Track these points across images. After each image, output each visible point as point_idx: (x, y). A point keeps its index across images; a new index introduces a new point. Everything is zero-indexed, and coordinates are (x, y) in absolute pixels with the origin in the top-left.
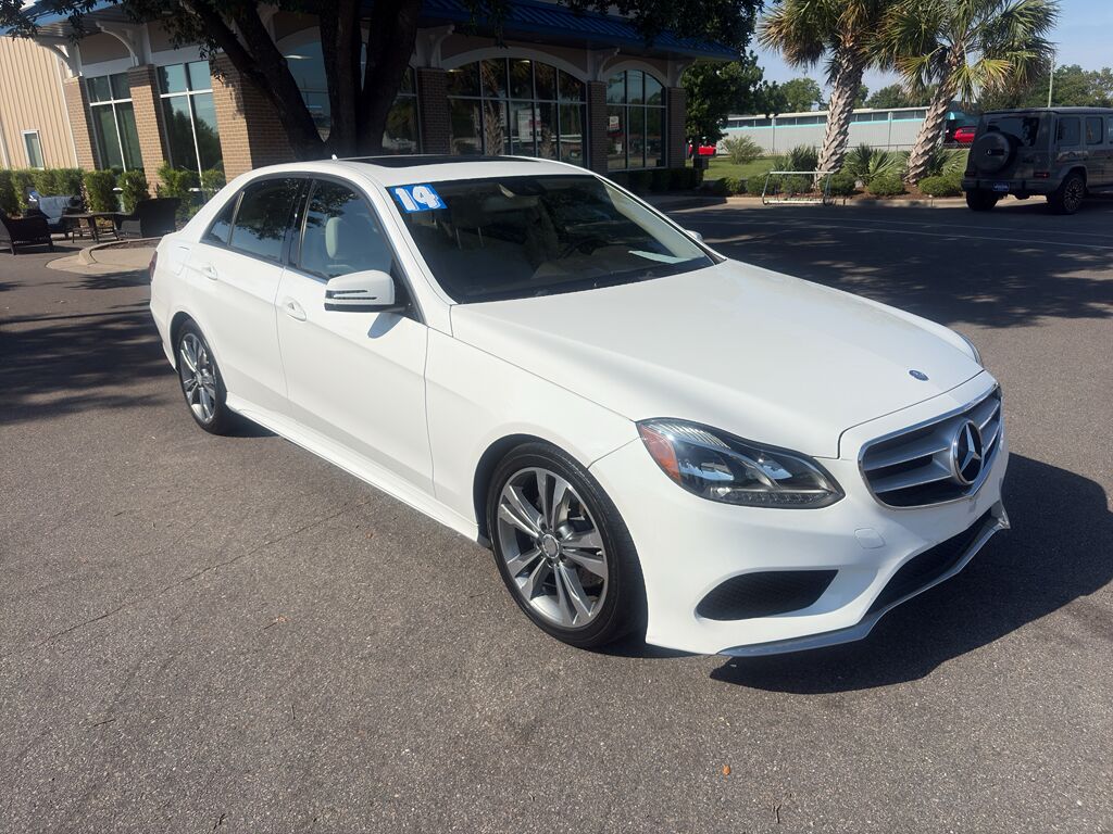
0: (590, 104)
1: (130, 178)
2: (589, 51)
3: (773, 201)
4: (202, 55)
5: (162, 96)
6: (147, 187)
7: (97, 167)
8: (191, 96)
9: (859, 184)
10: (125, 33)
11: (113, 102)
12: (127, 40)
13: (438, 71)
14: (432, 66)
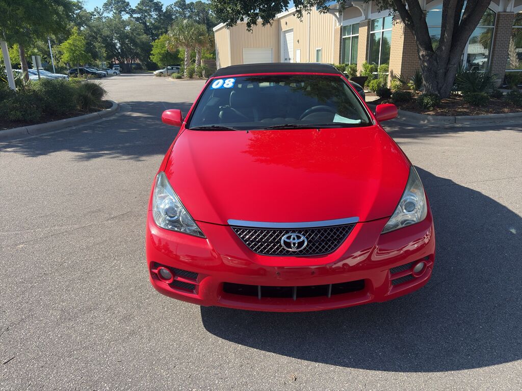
1: (351, 68)
4: (390, 14)
6: (357, 72)
7: (340, 63)
8: (383, 32)
11: (351, 36)
12: (362, 9)
13: (511, 13)
14: (507, 11)
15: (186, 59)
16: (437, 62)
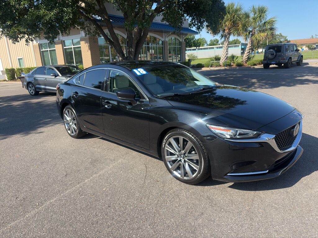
0: (164, 46)
2: (163, 33)
3: (212, 68)
5: (65, 48)
7: (42, 65)
8: (74, 47)
9: (232, 64)
11: (49, 49)
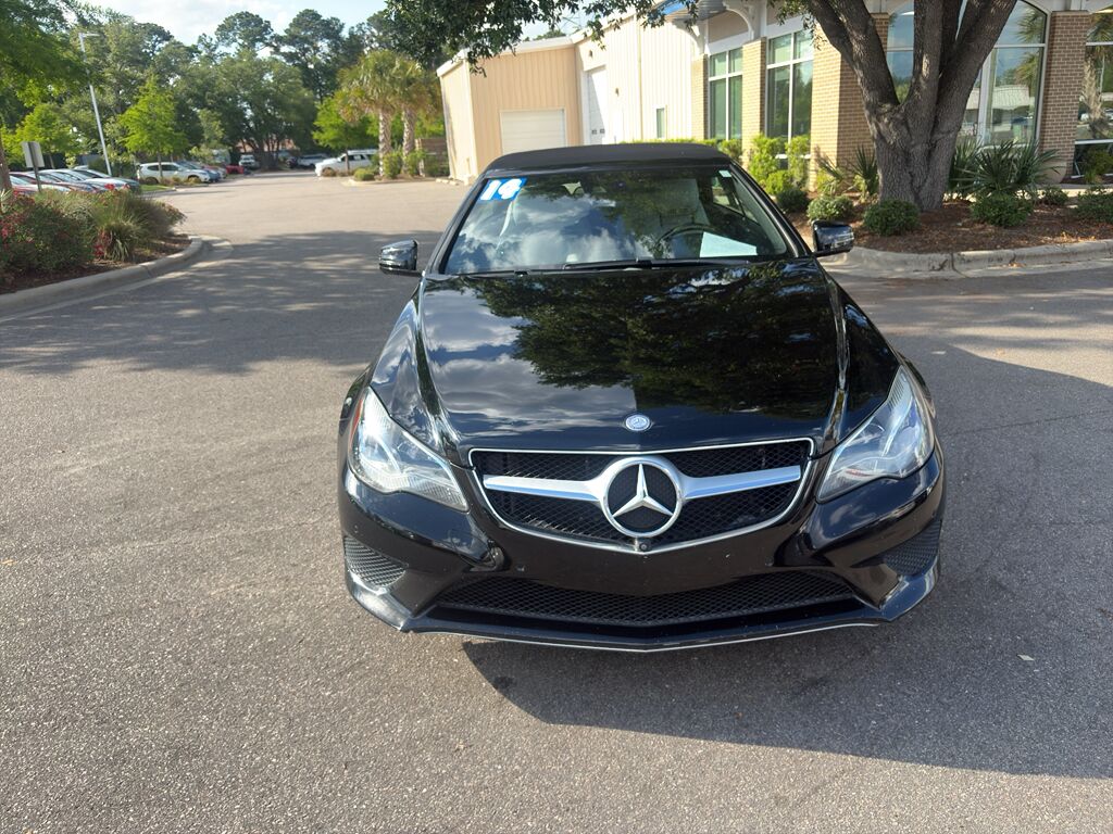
1: (728, 146)
4: (806, 25)
5: (769, 67)
6: (741, 154)
7: (706, 137)
8: (794, 65)
10: (747, 9)
11: (727, 76)
12: (748, 16)
13: (1079, 14)
14: (1072, 9)
15: (381, 138)
16: (908, 129)
